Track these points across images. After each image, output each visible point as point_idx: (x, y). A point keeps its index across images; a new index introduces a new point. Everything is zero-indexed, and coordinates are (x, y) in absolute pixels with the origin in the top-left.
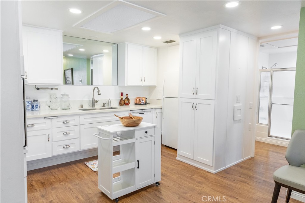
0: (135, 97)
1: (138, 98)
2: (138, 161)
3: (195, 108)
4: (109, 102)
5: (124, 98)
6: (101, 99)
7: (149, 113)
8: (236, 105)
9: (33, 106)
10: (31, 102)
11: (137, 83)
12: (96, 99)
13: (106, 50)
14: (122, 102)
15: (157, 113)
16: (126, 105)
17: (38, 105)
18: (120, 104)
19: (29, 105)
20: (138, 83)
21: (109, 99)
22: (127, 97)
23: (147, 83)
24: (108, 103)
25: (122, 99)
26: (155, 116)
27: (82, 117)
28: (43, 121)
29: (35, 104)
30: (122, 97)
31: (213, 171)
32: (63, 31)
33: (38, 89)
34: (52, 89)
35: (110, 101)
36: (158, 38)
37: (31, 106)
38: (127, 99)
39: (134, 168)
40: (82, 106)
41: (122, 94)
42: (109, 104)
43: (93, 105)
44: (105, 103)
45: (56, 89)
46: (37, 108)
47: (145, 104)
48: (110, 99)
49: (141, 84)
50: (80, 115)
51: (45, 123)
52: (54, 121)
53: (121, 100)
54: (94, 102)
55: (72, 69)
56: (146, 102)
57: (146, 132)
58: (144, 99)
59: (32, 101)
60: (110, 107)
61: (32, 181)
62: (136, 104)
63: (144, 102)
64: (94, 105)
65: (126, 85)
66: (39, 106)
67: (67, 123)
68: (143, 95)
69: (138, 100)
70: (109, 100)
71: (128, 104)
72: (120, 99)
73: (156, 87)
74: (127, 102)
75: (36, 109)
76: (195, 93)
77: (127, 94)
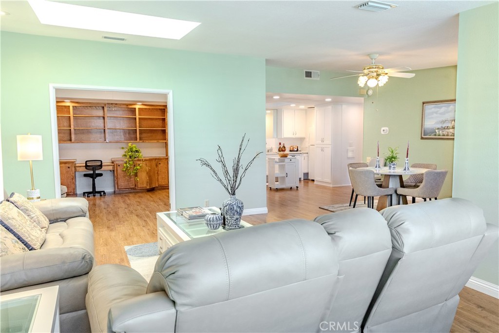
0: (290, 146)
1: (292, 146)
2: (287, 173)
3: (322, 150)
5: (282, 147)
7: (298, 156)
8: (349, 148)
11: (291, 136)
13: (268, 112)
14: (280, 150)
15: (304, 156)
16: (283, 151)
18: (279, 151)
23: (298, 136)
24: (271, 149)
26: (303, 158)
31: (331, 186)
36: (302, 107)
38: (284, 147)
39: (285, 177)
41: (280, 144)
44: (269, 150)
47: (297, 151)
48: (272, 147)
49: (294, 136)
56: (298, 149)
57: (291, 160)
58: (296, 147)
62: (291, 151)
63: (296, 150)
65: (283, 137)
68: (295, 145)
69: (292, 148)
72: (279, 147)
73: (305, 138)
74: (284, 149)
76: (323, 141)
77: (284, 144)
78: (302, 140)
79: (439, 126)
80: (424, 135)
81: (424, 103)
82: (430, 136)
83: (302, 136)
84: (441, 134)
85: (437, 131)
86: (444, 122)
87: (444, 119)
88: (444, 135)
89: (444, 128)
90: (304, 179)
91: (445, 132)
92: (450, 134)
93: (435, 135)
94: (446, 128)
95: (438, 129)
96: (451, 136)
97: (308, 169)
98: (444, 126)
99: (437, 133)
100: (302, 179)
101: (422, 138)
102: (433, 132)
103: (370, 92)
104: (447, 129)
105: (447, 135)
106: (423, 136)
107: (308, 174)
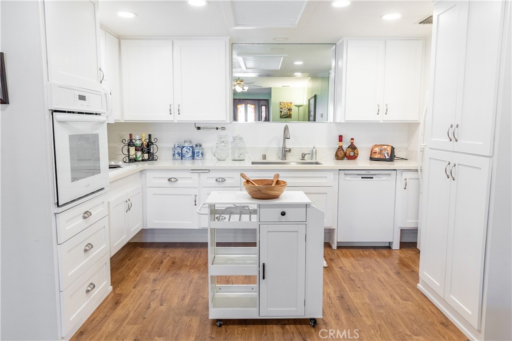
0: (371, 145)
1: (376, 146)
2: (264, 265)
3: (450, 174)
4: (312, 151)
5: (345, 147)
6: (297, 146)
7: (384, 178)
9: (193, 153)
10: (190, 147)
11: (370, 116)
12: (288, 146)
14: (341, 154)
15: (406, 179)
16: (348, 159)
17: (200, 152)
18: (337, 157)
19: (188, 151)
20: (372, 117)
21: (312, 146)
22: (352, 143)
23: (395, 116)
24: (313, 153)
25: (341, 147)
26: (401, 185)
28: (188, 174)
29: (196, 151)
30: (341, 144)
32: (229, 38)
33: (199, 128)
34: (217, 129)
35: (314, 150)
37: (191, 153)
38: (353, 147)
40: (264, 157)
41: (341, 138)
42: (312, 156)
43: (284, 156)
44: (306, 153)
45: (223, 128)
46: (199, 155)
47: (390, 160)
48: (316, 146)
51: (191, 178)
52: (204, 176)
53: (339, 149)
54: (285, 152)
55: (315, 97)
56: (392, 156)
57: (283, 214)
58: (389, 149)
59: (194, 146)
60: (314, 161)
61: (168, 256)
62: (372, 159)
63: (387, 156)
65: (343, 121)
66: (202, 154)
67: (222, 181)
69: (377, 149)
70: (314, 148)
71: (354, 157)
72: (338, 147)
74: (352, 154)
75: (198, 158)
76: (453, 138)
77: (352, 139)
78: (410, 127)
83: (410, 116)
90: (401, 246)
97: (417, 218)
100: (396, 246)
107: (415, 231)
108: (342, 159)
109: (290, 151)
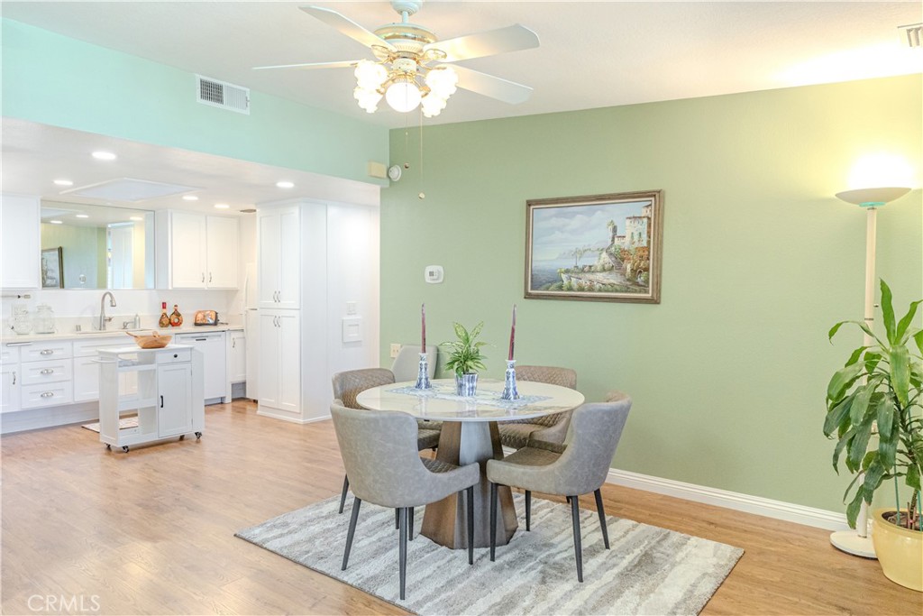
0: (194, 312)
1: (200, 312)
2: (162, 397)
3: (277, 324)
4: (135, 319)
5: (169, 314)
6: (119, 314)
7: (216, 339)
8: (345, 318)
11: (196, 283)
12: (108, 315)
14: (165, 321)
15: (233, 338)
16: (173, 326)
18: (162, 324)
20: (198, 284)
21: (135, 314)
22: (176, 310)
23: (217, 284)
24: (135, 322)
25: (165, 314)
26: (229, 345)
27: (77, 345)
28: (5, 349)
30: (164, 311)
34: (19, 297)
35: (138, 318)
36: (222, 206)
38: (177, 314)
39: (155, 407)
40: (78, 328)
41: (164, 306)
42: (135, 324)
43: (102, 325)
44: (128, 322)
45: (27, 297)
47: (215, 324)
48: (139, 314)
49: (204, 286)
50: (72, 340)
51: (9, 353)
52: (24, 350)
53: (162, 316)
54: (104, 322)
55: (60, 250)
56: (217, 320)
57: (176, 356)
58: (213, 314)
60: (137, 329)
62: (196, 324)
63: (212, 321)
64: (104, 326)
65: (170, 288)
67: (48, 354)
68: (211, 306)
69: (200, 316)
70: (137, 316)
71: (178, 324)
72: (161, 314)
73: (237, 291)
74: (176, 321)
77: (176, 306)
78: (229, 294)
79: (570, 264)
80: (532, 289)
81: (529, 204)
82: (547, 289)
83: (230, 284)
84: (576, 286)
85: (564, 277)
86: (580, 253)
87: (580, 246)
88: (582, 290)
89: (583, 271)
90: (233, 400)
91: (584, 282)
92: (597, 286)
93: (561, 288)
94: (586, 269)
95: (567, 271)
96: (600, 291)
97: (245, 372)
98: (580, 265)
99: (566, 282)
100: (228, 400)
101: (528, 296)
102: (555, 280)
103: (396, 173)
104: (589, 272)
105: (591, 289)
106: (530, 291)
107: (243, 384)
108: (167, 326)
109: (110, 320)
